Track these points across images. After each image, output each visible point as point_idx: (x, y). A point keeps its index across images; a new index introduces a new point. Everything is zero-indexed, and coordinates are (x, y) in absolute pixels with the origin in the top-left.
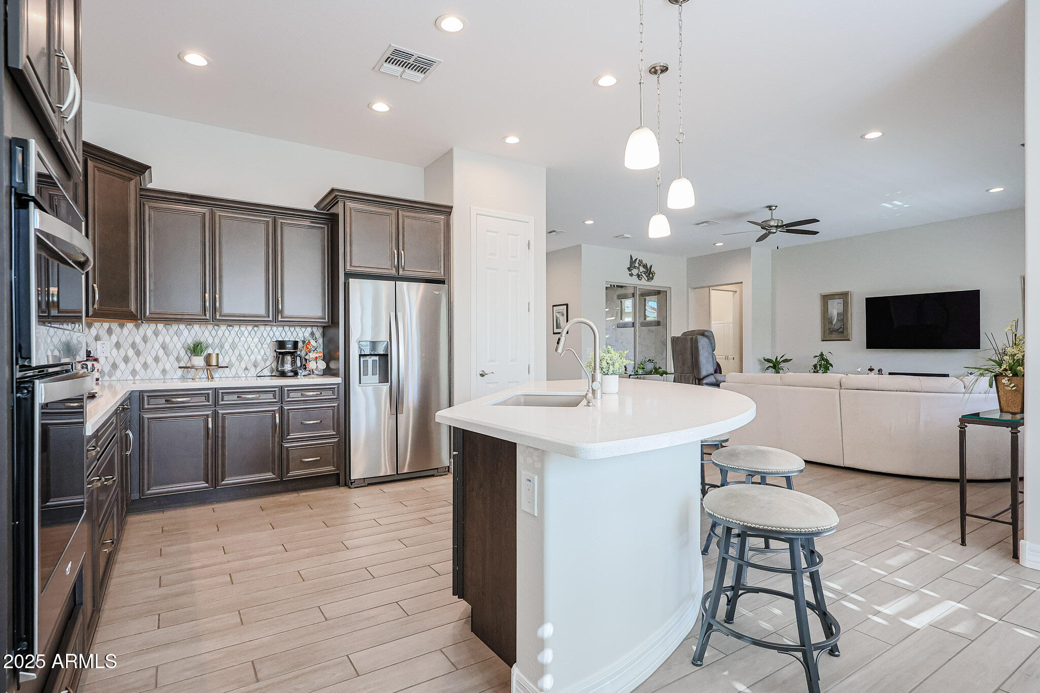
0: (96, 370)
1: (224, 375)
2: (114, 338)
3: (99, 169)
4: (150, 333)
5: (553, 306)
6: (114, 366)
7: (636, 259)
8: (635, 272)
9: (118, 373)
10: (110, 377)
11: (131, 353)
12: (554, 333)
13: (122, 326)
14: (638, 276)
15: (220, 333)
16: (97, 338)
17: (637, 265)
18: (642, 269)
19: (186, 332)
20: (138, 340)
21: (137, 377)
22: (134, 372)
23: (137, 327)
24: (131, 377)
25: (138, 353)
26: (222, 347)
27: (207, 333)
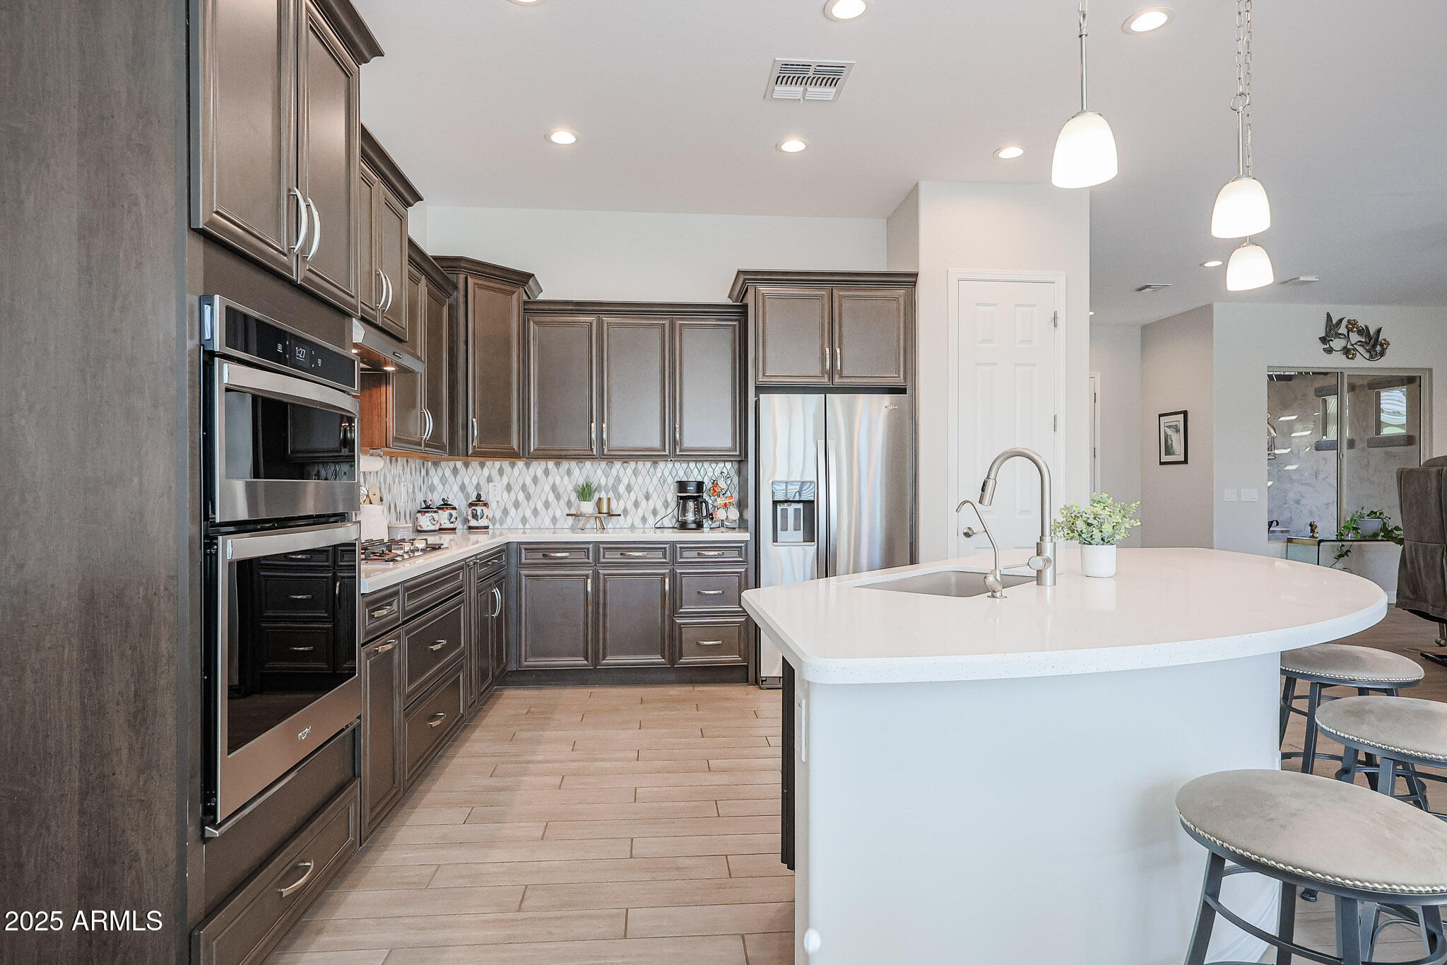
0: (485, 517)
1: (618, 526)
2: (505, 480)
3: (480, 286)
4: (540, 473)
5: (1160, 416)
6: (505, 512)
7: (1341, 321)
8: (1337, 344)
9: (509, 520)
10: (501, 525)
11: (521, 496)
12: (1161, 463)
13: (513, 465)
14: (1346, 351)
15: (614, 472)
16: (489, 480)
17: (1343, 330)
18: (1355, 338)
19: (576, 471)
20: (528, 481)
21: (527, 526)
22: (524, 520)
23: (528, 466)
24: (521, 526)
25: (528, 497)
26: (615, 488)
27: (599, 472)
